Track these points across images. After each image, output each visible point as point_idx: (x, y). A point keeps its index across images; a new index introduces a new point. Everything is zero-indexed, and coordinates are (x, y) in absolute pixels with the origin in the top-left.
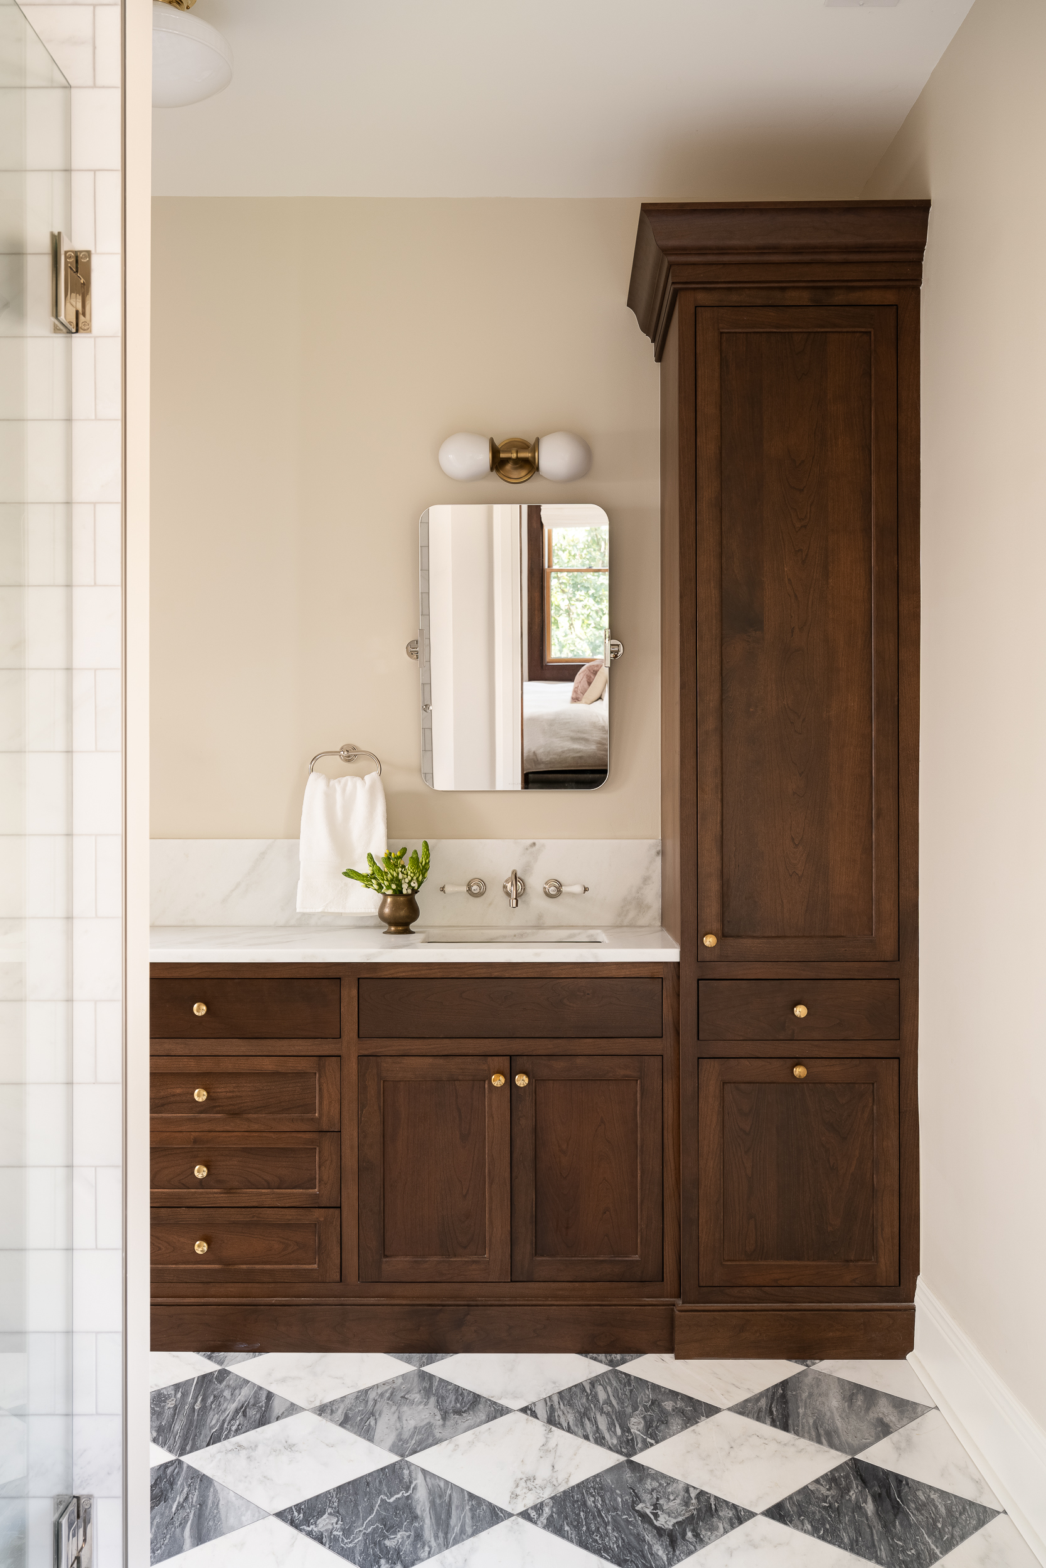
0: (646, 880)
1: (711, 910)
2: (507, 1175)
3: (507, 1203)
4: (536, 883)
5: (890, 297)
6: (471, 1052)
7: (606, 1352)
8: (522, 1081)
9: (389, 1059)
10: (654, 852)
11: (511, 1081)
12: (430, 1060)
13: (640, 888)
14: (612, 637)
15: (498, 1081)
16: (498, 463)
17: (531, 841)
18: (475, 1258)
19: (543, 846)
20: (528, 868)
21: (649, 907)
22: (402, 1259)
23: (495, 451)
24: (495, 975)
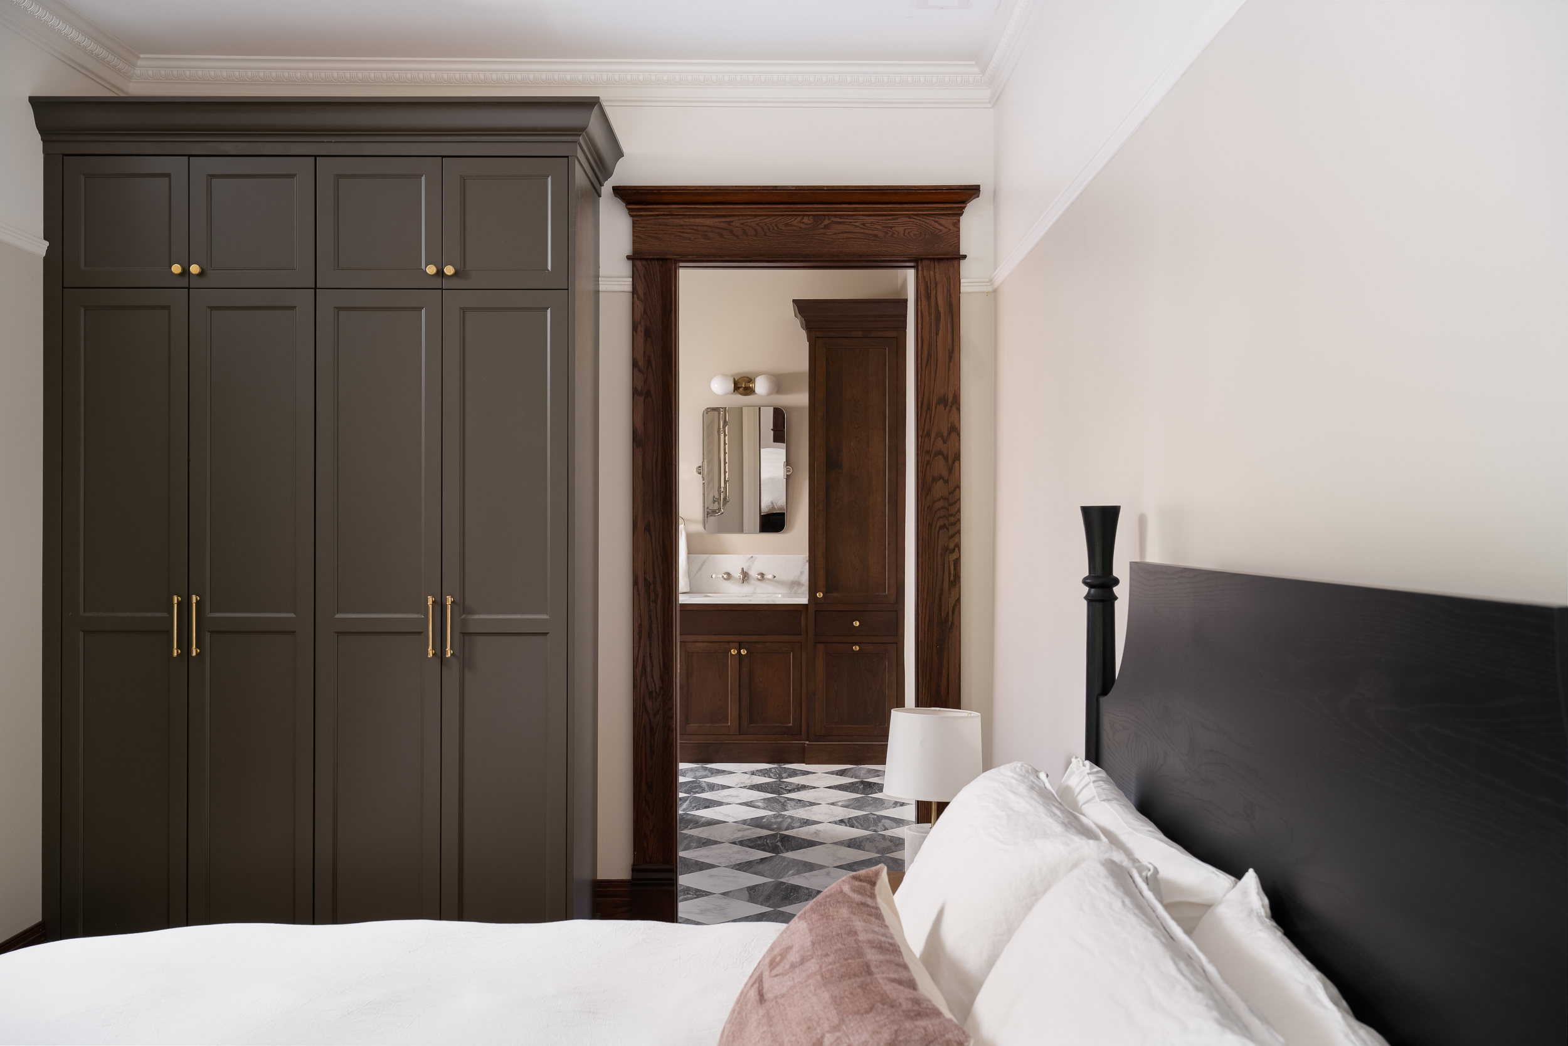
0: (802, 573)
1: (822, 582)
2: (738, 691)
3: (738, 702)
4: (754, 573)
5: (894, 334)
6: (723, 640)
7: (777, 763)
8: (744, 652)
9: (690, 644)
10: (805, 561)
11: (739, 652)
12: (707, 644)
13: (799, 577)
14: (787, 465)
15: (734, 652)
16: (737, 388)
17: (751, 556)
18: (724, 725)
19: (756, 557)
20: (750, 567)
21: (803, 585)
22: (695, 725)
23: (736, 383)
24: (733, 609)
